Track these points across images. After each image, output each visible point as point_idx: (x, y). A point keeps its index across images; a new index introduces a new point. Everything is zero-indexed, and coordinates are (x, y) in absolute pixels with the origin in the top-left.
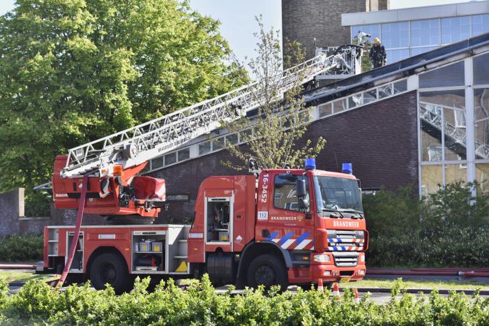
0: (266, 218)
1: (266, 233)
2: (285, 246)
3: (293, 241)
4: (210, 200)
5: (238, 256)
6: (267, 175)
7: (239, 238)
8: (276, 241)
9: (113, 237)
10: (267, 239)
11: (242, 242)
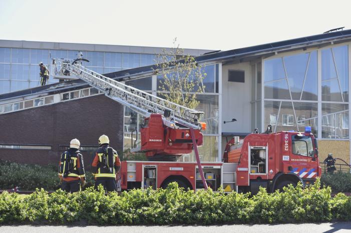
0: (288, 160)
1: (290, 168)
2: (301, 176)
3: (306, 173)
4: (252, 148)
5: (271, 181)
6: (287, 135)
7: (271, 171)
8: (296, 173)
9: (182, 169)
10: (291, 172)
11: (273, 173)
